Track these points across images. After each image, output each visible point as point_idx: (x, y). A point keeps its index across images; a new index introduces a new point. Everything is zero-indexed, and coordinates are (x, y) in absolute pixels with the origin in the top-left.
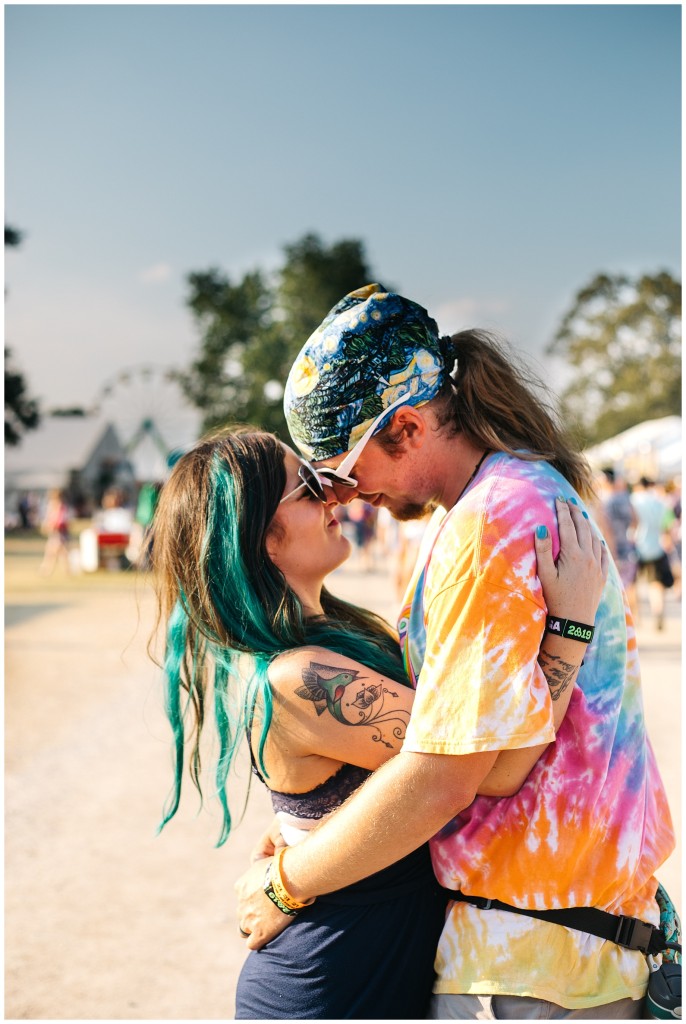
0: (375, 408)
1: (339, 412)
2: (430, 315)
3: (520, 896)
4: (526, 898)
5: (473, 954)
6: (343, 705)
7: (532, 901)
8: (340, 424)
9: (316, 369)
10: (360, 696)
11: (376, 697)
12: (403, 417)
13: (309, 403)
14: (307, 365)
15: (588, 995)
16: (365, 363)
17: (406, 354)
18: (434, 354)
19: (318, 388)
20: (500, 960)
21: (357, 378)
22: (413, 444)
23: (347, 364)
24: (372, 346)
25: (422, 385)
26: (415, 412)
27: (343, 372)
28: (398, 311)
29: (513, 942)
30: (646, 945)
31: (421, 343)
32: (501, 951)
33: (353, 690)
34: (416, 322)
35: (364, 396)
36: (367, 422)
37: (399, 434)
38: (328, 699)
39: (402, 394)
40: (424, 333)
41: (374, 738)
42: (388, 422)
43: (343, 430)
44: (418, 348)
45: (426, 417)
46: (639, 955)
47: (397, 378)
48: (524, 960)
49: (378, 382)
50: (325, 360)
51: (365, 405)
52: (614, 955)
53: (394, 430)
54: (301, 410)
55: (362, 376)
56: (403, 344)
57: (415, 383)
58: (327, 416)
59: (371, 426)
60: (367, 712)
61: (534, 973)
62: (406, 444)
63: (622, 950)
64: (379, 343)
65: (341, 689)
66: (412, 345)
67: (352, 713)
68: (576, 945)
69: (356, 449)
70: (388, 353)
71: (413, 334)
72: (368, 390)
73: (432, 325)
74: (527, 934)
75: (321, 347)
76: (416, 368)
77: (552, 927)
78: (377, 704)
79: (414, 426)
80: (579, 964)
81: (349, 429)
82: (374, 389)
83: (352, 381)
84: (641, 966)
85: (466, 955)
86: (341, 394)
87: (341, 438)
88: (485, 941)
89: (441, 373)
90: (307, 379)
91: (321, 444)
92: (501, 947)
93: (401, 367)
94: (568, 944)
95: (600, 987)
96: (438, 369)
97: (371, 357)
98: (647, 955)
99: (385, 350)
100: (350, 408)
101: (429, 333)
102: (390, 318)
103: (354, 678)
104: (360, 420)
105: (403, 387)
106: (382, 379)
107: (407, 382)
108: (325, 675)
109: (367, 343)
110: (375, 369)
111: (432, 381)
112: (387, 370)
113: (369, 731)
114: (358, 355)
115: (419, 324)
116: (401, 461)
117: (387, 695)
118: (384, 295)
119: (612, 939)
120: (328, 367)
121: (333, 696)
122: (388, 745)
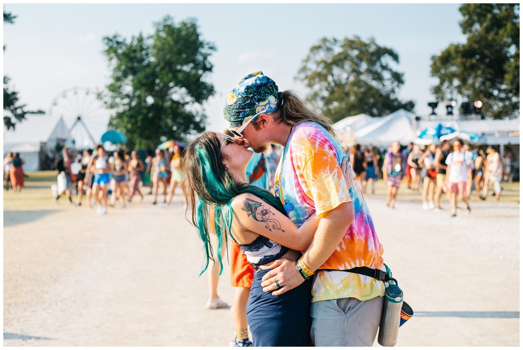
0: (253, 113)
1: (241, 112)
2: (276, 84)
3: (341, 266)
4: (343, 266)
5: (328, 287)
6: (256, 214)
7: (345, 266)
8: (241, 116)
9: (236, 97)
10: (262, 212)
11: (267, 213)
12: (262, 117)
13: (232, 107)
14: (233, 95)
15: (367, 296)
16: (252, 97)
17: (266, 96)
18: (276, 97)
19: (235, 103)
20: (339, 287)
21: (249, 101)
22: (264, 126)
23: (246, 97)
24: (255, 92)
25: (270, 107)
26: (266, 116)
27: (245, 99)
28: (265, 81)
29: (342, 281)
30: (384, 279)
31: (272, 93)
32: (338, 285)
33: (260, 209)
34: (271, 86)
35: (250, 108)
36: (250, 117)
37: (260, 122)
38: (252, 211)
39: (263, 109)
40: (273, 90)
41: (266, 227)
42: (257, 118)
43: (242, 118)
44: (271, 94)
45: (270, 119)
46: (381, 282)
47: (262, 103)
48: (346, 286)
49: (255, 104)
50: (239, 94)
51: (250, 111)
52: (374, 282)
53: (258, 121)
54: (229, 109)
55: (251, 101)
56: (266, 92)
57: (268, 106)
58: (237, 112)
59: (251, 118)
60: (264, 217)
61: (350, 290)
62: (262, 126)
63: (376, 280)
64: (258, 91)
65: (256, 208)
66: (269, 93)
67: (259, 217)
68: (362, 280)
69: (245, 125)
70: (260, 95)
71: (270, 90)
72: (252, 106)
73: (276, 88)
74: (346, 278)
75: (238, 89)
76: (269, 101)
77: (353, 274)
78: (267, 215)
79: (265, 121)
80: (363, 286)
81: (244, 118)
82: (254, 106)
83: (247, 102)
84: (382, 286)
85: (325, 288)
86: (243, 106)
87: (241, 120)
88: (332, 282)
89: (277, 104)
90: (232, 100)
91: (234, 122)
92: (338, 283)
93: (264, 100)
94: (359, 279)
95: (371, 293)
96: (276, 103)
97: (255, 95)
98: (384, 282)
99: (259, 94)
100: (245, 111)
101: (275, 90)
102: (263, 84)
103: (260, 206)
104: (248, 115)
105: (264, 107)
106: (257, 103)
107: (265, 106)
108: (251, 203)
109: (254, 91)
110: (255, 100)
111: (273, 106)
112: (259, 100)
113: (264, 224)
114: (251, 94)
115: (272, 87)
116: (259, 132)
117: (271, 213)
118: (262, 76)
119: (374, 277)
120: (240, 97)
121: (253, 210)
122: (270, 230)
